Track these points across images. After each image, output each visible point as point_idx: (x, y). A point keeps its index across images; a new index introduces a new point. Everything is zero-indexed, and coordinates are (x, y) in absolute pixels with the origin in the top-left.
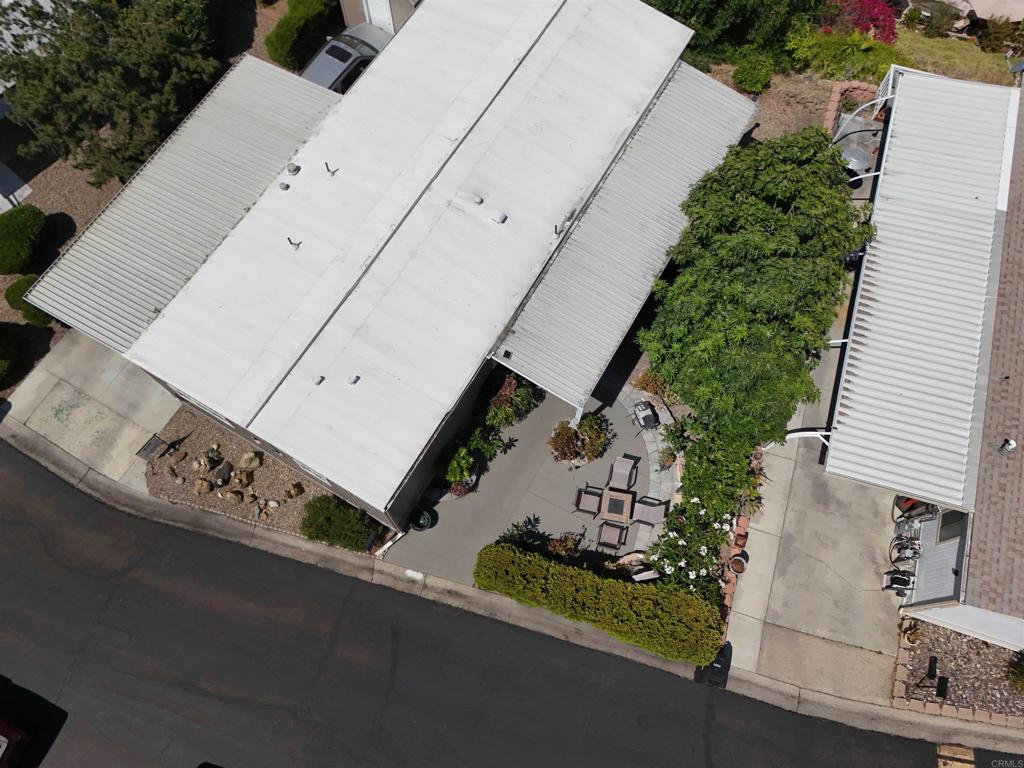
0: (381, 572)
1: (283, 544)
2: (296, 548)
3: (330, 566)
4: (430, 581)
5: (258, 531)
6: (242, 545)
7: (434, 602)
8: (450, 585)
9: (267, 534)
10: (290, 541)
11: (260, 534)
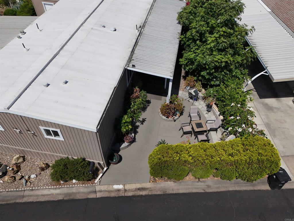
0: (100, 191)
1: (42, 195)
2: (50, 195)
3: (71, 198)
4: (128, 187)
5: (27, 193)
6: (18, 203)
7: (133, 196)
8: (138, 186)
9: (32, 193)
10: (46, 192)
11: (27, 194)
